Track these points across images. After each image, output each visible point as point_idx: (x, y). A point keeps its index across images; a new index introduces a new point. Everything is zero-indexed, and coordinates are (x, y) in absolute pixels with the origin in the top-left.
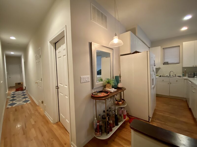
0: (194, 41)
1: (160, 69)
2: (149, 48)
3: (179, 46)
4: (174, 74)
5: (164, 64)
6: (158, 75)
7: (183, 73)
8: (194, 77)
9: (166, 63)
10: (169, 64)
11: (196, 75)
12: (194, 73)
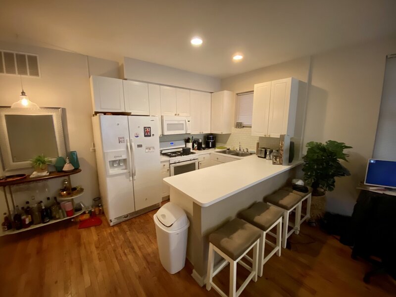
1: (231, 135)
2: (211, 93)
5: (236, 127)
6: (227, 147)
9: (239, 125)
10: (243, 127)
11: (268, 155)
12: (265, 150)
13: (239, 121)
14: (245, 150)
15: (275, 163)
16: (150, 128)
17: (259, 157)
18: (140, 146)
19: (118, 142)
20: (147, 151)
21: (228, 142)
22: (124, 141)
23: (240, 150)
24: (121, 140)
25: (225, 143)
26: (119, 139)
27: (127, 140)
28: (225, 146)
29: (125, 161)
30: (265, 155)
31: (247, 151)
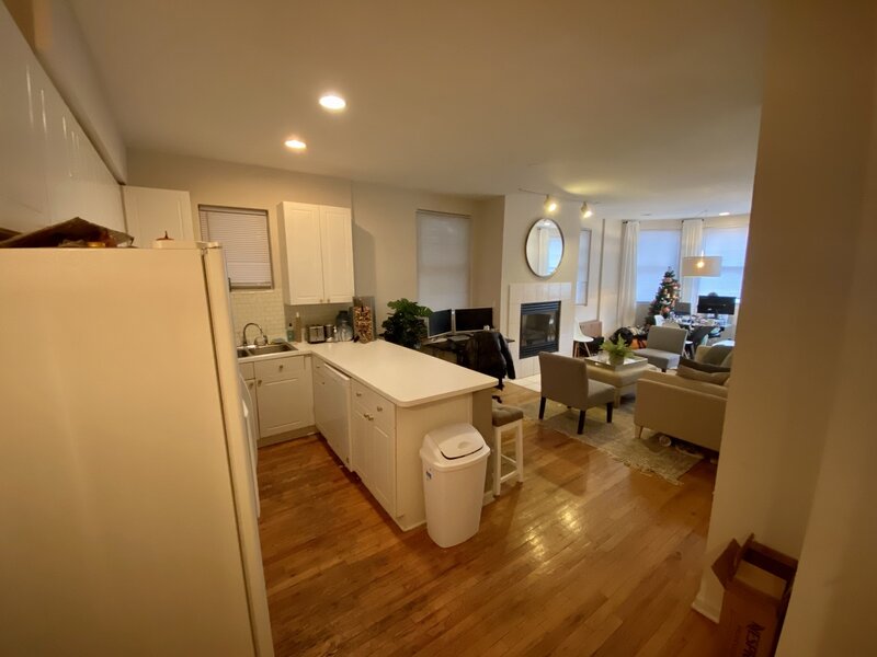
2: (121, 184)
3: (266, 211)
7: (291, 328)
8: (325, 341)
11: (333, 335)
12: (325, 328)
14: (261, 341)
17: (310, 343)
23: (245, 343)
30: (326, 336)
31: (266, 341)
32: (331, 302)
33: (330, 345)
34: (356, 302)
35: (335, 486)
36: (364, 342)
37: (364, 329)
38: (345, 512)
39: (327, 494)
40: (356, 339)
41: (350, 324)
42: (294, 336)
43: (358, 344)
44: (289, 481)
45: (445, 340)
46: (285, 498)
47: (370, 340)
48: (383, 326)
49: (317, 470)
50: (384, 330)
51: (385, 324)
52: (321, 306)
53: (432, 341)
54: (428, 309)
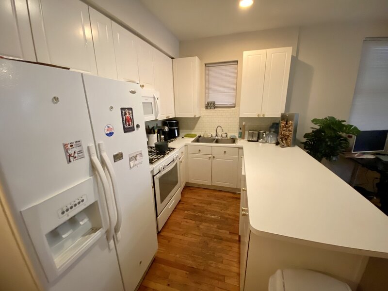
0: (264, 51)
1: (200, 119)
2: (172, 58)
3: (237, 61)
4: (225, 132)
5: (207, 107)
6: (195, 133)
7: (241, 131)
8: (257, 141)
9: (210, 106)
10: (217, 107)
11: (263, 138)
12: (259, 133)
13: (210, 100)
14: (224, 135)
15: (283, 145)
16: (131, 109)
17: (249, 141)
18: (118, 157)
19: (65, 161)
20: (132, 164)
21: (196, 128)
22: (81, 152)
23: (217, 135)
24: (71, 152)
25: (193, 128)
26: (66, 151)
27: (88, 148)
28: (193, 133)
29: (91, 210)
30: (259, 138)
31: (227, 136)
32: (265, 116)
33: (261, 144)
34: (283, 117)
35: (229, 236)
36: (283, 146)
37: (285, 138)
38: (222, 262)
39: (221, 239)
40: (277, 144)
41: (276, 132)
42: (242, 136)
43: (278, 147)
44: (211, 217)
45: (372, 157)
46: (201, 226)
47: (288, 146)
48: (305, 137)
49: (227, 218)
50: (305, 140)
51: (306, 136)
52: (258, 119)
53: (356, 156)
54: (355, 128)
